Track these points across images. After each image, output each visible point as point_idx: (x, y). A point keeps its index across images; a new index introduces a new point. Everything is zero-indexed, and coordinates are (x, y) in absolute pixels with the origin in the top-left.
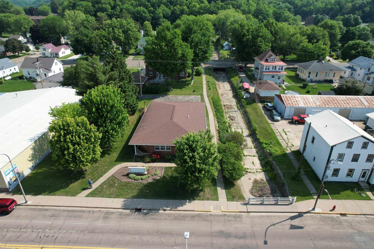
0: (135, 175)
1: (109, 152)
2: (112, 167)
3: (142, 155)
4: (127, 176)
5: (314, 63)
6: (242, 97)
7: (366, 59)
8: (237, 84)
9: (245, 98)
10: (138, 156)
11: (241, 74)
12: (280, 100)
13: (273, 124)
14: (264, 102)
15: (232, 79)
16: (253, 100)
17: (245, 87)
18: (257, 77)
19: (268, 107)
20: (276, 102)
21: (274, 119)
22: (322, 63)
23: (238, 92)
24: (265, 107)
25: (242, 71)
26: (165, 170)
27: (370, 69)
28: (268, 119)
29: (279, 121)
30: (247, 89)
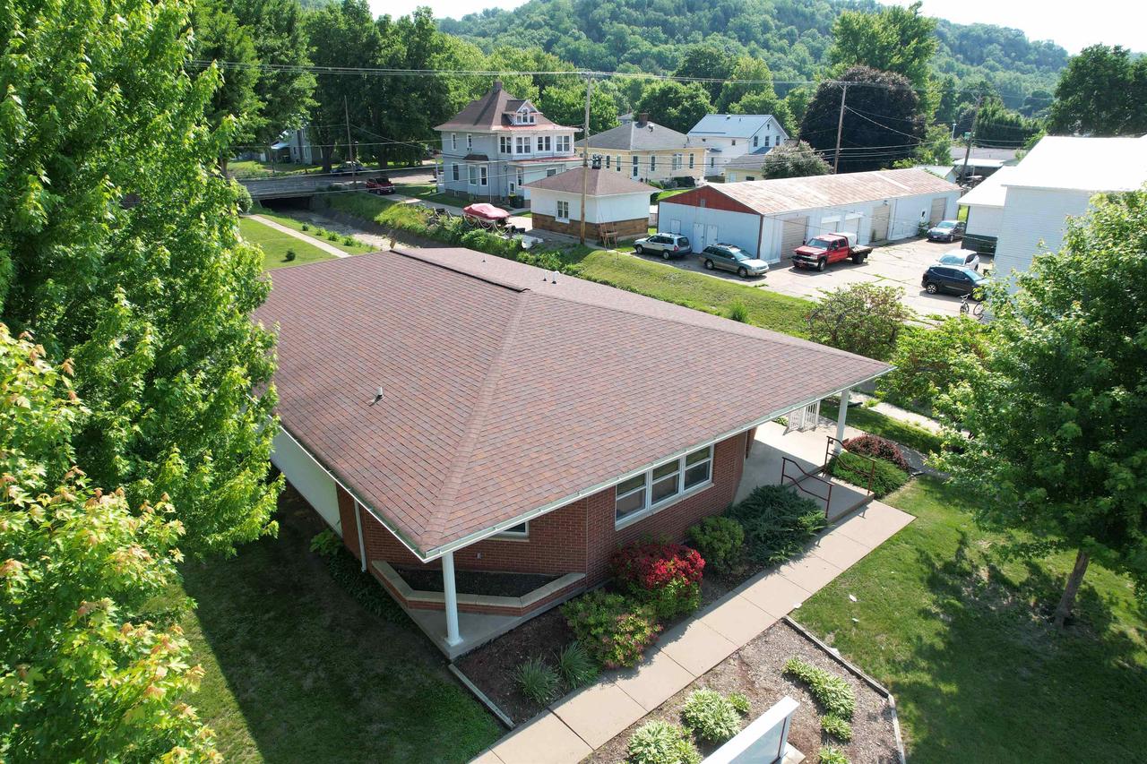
5: (633, 130)
6: (513, 246)
7: (728, 118)
8: (430, 223)
9: (531, 249)
10: (483, 647)
11: (397, 200)
12: (708, 205)
13: (763, 285)
14: (612, 244)
15: (381, 217)
16: (574, 246)
17: (490, 214)
18: (482, 190)
19: (676, 243)
20: (675, 225)
21: (747, 272)
22: (650, 127)
23: (473, 236)
24: (645, 253)
25: (393, 192)
26: (830, 638)
27: (756, 138)
28: (724, 279)
29: (765, 277)
30: (502, 221)
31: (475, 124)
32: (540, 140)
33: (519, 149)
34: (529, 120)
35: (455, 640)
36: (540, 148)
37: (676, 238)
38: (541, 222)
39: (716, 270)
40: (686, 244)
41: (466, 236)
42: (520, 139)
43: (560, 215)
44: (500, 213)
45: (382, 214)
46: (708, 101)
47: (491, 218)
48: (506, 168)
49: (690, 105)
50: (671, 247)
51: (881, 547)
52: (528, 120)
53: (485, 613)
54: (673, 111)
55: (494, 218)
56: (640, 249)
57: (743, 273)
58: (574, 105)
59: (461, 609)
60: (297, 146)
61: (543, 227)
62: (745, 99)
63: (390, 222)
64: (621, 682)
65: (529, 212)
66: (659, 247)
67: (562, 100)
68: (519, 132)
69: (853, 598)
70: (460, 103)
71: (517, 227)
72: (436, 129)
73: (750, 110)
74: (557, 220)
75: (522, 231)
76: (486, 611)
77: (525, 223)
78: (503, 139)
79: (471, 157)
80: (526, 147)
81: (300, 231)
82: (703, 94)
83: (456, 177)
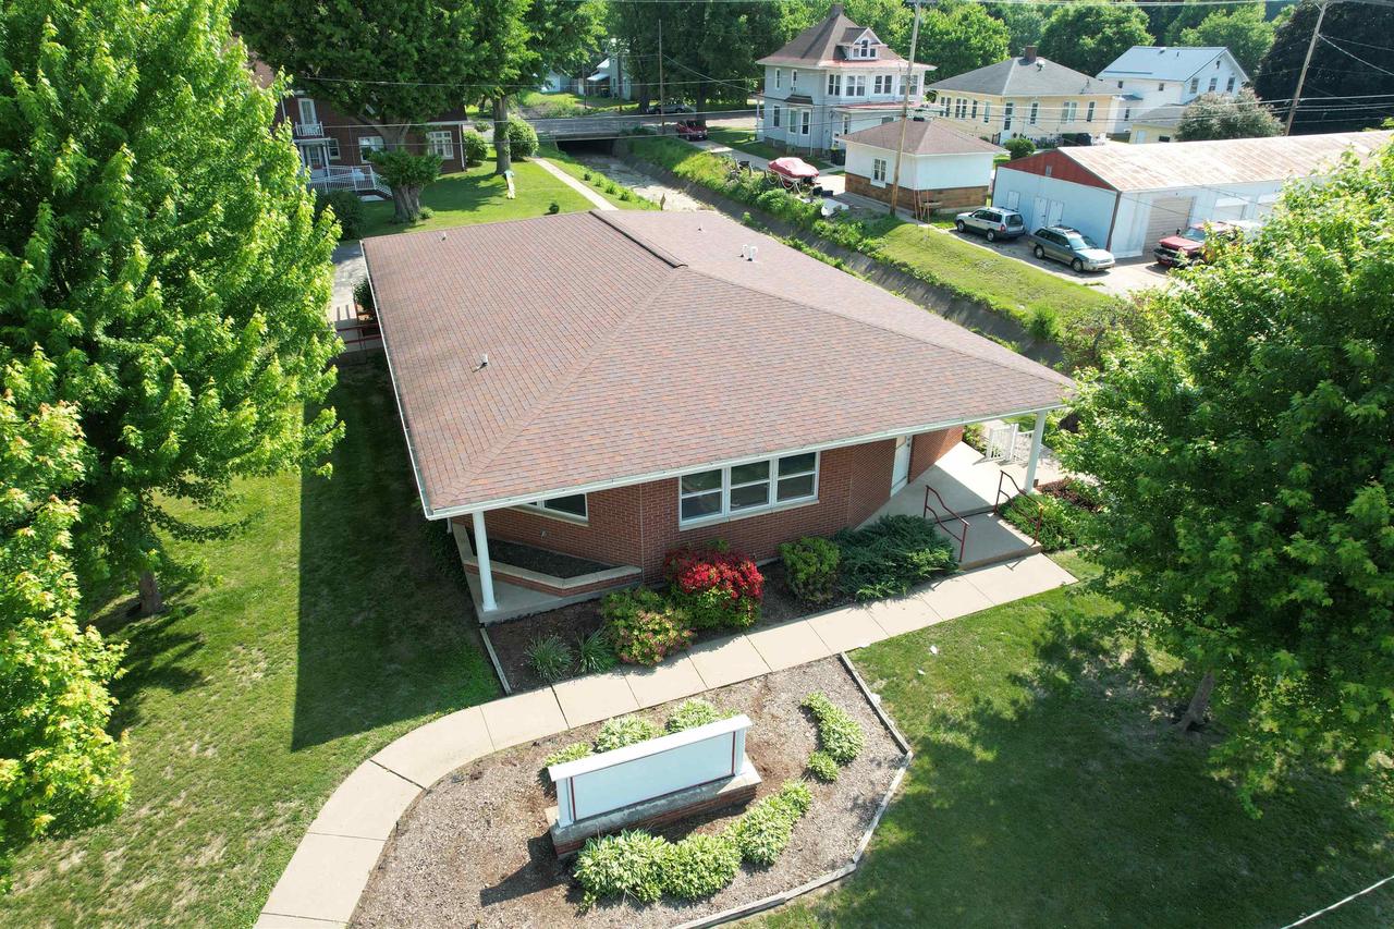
0: (652, 848)
1: (170, 654)
2: (297, 824)
3: (554, 602)
4: (547, 882)
5: (1013, 67)
6: (811, 211)
7: (1162, 52)
8: (731, 178)
9: (832, 216)
10: (520, 619)
11: (702, 147)
12: (1054, 175)
13: (1098, 284)
14: (933, 216)
15: (681, 168)
16: (883, 216)
17: (795, 172)
18: (801, 140)
19: (1004, 222)
20: (1013, 199)
21: (1082, 265)
22: (1038, 65)
23: (770, 197)
24: (967, 231)
25: (705, 138)
26: (881, 684)
27: (1195, 81)
28: (1050, 272)
29: (1107, 273)
30: (808, 180)
31: (802, 58)
32: (878, 80)
33: (850, 91)
34: (869, 52)
35: (489, 605)
36: (878, 90)
37: (1005, 214)
38: (856, 184)
39: (1047, 260)
40: (1019, 223)
41: (763, 196)
42: (852, 78)
43: (876, 177)
44: (808, 170)
45: (682, 164)
46: (1142, 27)
47: (795, 177)
48: (833, 114)
49: (1114, 34)
50: (996, 226)
51: (1008, 605)
52: (867, 53)
53: (531, 589)
54: (1088, 42)
55: (799, 177)
56: (961, 226)
57: (1077, 266)
58: (948, 33)
59: (495, 577)
60: (616, 78)
61: (856, 191)
62: (1206, 24)
63: (689, 175)
64: (632, 677)
65: (843, 172)
66: (984, 224)
67: (935, 25)
68: (851, 70)
69: (934, 650)
70: (795, 30)
71: (825, 189)
72: (759, 62)
73: (1210, 40)
74: (873, 183)
75: (829, 194)
76: (532, 586)
77: (835, 183)
78: (832, 77)
79: (794, 99)
80: (858, 88)
81: (580, 180)
82: (1137, 16)
83: (777, 123)
